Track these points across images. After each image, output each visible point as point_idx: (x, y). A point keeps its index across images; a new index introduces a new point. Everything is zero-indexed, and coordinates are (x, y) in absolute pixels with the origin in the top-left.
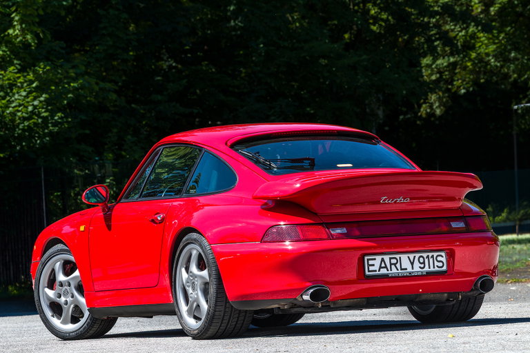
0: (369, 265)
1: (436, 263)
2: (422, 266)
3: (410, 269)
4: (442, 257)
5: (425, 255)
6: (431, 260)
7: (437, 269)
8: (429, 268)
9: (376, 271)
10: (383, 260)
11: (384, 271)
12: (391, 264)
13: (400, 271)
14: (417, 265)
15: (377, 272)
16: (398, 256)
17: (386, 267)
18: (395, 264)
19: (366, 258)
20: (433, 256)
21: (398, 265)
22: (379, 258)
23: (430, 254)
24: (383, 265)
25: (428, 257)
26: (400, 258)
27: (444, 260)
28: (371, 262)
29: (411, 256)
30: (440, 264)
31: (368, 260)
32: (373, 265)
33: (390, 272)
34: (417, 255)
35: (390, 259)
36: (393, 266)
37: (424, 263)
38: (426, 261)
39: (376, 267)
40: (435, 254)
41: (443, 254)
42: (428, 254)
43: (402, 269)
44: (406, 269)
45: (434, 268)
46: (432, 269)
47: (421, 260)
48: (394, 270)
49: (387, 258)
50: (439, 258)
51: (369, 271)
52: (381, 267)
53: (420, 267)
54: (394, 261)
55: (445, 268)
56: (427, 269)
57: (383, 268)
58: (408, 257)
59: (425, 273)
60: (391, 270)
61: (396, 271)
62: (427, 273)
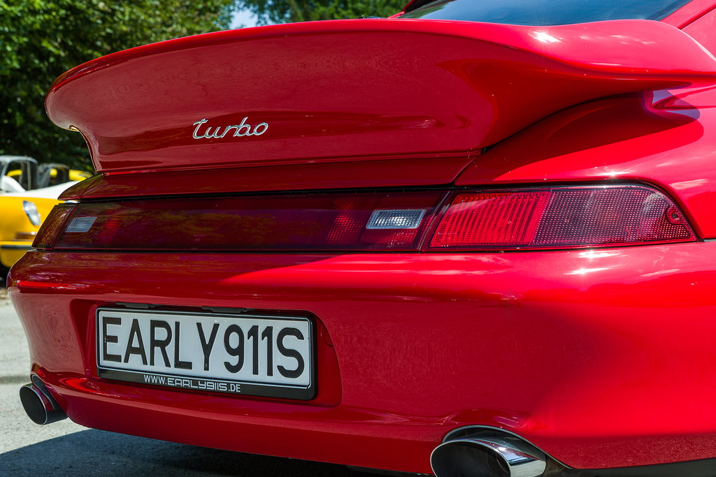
0: (106, 338)
2: (234, 360)
3: (198, 370)
4: (300, 337)
5: (245, 324)
6: (262, 344)
7: (277, 378)
8: (255, 372)
9: (119, 358)
10: (136, 327)
11: (135, 362)
12: (154, 343)
13: (173, 370)
14: (219, 354)
15: (122, 365)
16: (171, 319)
17: (140, 351)
19: (101, 315)
20: (268, 333)
21: (170, 349)
22: (127, 318)
23: (262, 324)
24: (136, 344)
25: (253, 331)
26: (177, 324)
27: (304, 347)
28: (110, 329)
29: (208, 322)
30: (292, 364)
31: (105, 321)
32: (116, 339)
33: (148, 367)
34: (225, 322)
35: (155, 324)
36: (158, 350)
37: (239, 352)
38: (249, 343)
39: (121, 347)
40: (278, 325)
41: (304, 326)
42: (256, 321)
43: (177, 363)
44: (188, 365)
45: (270, 373)
46: (262, 376)
47: (234, 341)
48: (159, 366)
49: (145, 319)
50: (290, 342)
52: (131, 350)
53: (227, 365)
54: (161, 334)
55: (305, 379)
56: (245, 374)
57: (136, 351)
58: (199, 325)
59: (237, 389)
60: (152, 363)
61: (164, 369)
62: (245, 386)
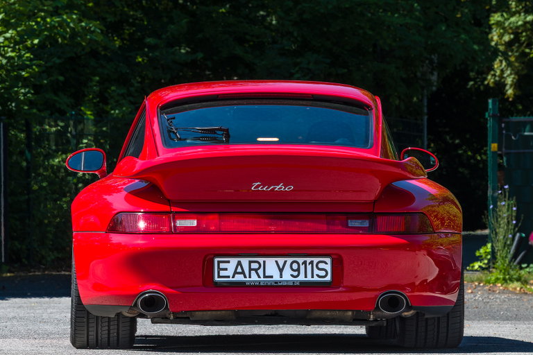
0: (220, 269)
1: (316, 272)
2: (296, 274)
3: (277, 277)
4: (326, 264)
5: (301, 260)
6: (309, 267)
7: (316, 278)
8: (306, 277)
9: (229, 277)
10: (239, 263)
11: (239, 278)
12: (250, 270)
13: (262, 279)
14: (288, 272)
15: (231, 279)
16: (261, 260)
17: (243, 272)
18: (256, 270)
19: (216, 260)
20: (312, 263)
21: (261, 272)
22: (234, 261)
23: (309, 260)
24: (239, 270)
25: (305, 263)
26: (264, 262)
27: (328, 268)
28: (222, 265)
29: (281, 261)
30: (323, 273)
31: (219, 262)
32: (226, 269)
33: (248, 279)
34: (290, 260)
35: (250, 262)
36: (253, 273)
37: (298, 270)
38: (302, 267)
39: (230, 273)
40: (316, 260)
41: (328, 260)
42: (305, 259)
43: (265, 277)
44: (272, 277)
45: (313, 277)
46: (309, 278)
48: (254, 277)
49: (245, 262)
50: (321, 265)
51: (219, 277)
52: (236, 273)
53: (292, 276)
54: (255, 266)
55: (328, 278)
56: (301, 278)
57: (239, 273)
58: (276, 262)
59: (298, 284)
60: (250, 277)
61: (257, 279)
62: (302, 283)
